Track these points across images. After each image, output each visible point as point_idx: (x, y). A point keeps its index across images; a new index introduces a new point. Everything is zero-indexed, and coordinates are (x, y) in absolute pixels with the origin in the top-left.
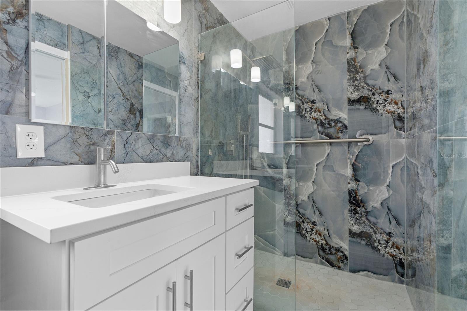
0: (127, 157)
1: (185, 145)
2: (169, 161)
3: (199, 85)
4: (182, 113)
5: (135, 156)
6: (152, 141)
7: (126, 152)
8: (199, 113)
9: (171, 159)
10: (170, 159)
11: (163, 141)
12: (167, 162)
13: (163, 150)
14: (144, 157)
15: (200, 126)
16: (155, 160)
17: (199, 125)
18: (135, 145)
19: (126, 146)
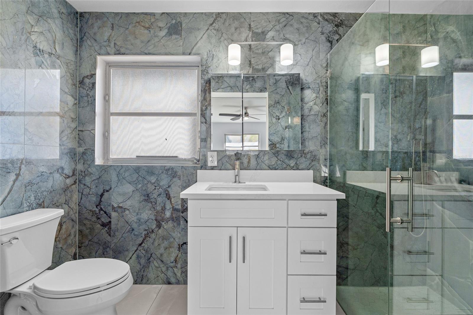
0: (258, 166)
1: (309, 156)
2: (292, 169)
3: (328, 101)
4: (307, 130)
5: (264, 166)
6: (276, 155)
7: (257, 163)
8: (327, 126)
9: (295, 168)
10: (293, 168)
11: (287, 154)
12: (290, 170)
13: (286, 161)
14: (271, 167)
15: (330, 139)
16: (279, 168)
17: (328, 137)
18: (263, 158)
19: (257, 159)
